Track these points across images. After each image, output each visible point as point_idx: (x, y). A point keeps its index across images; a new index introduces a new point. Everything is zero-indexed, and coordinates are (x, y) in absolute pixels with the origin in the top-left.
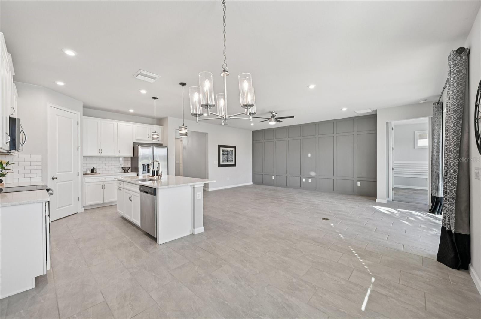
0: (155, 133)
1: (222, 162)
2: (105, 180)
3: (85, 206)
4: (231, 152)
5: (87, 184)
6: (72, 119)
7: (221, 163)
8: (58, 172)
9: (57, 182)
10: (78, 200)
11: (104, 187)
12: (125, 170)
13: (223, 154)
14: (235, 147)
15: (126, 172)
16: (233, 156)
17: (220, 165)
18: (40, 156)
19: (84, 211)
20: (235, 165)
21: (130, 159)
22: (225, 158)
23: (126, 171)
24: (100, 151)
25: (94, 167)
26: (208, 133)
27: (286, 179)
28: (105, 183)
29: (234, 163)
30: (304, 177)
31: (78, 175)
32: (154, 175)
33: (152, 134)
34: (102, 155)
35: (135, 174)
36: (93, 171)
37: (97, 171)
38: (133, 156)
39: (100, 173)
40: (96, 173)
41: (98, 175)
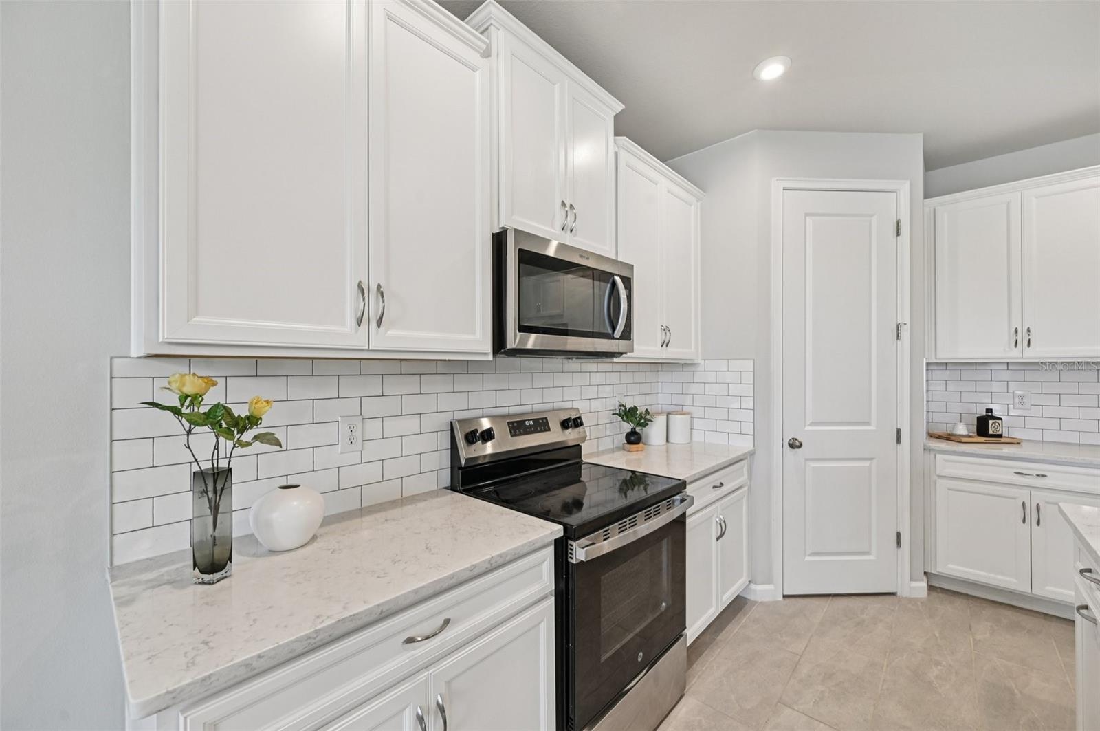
2: (1041, 482)
3: (928, 572)
5: (942, 485)
6: (873, 216)
8: (813, 424)
9: (807, 460)
10: (899, 542)
18: (749, 365)
24: (1021, 337)
25: (989, 411)
28: (1038, 497)
31: (899, 441)
34: (1031, 354)
36: (984, 426)
39: (1022, 440)
40: (1000, 436)
41: (1007, 450)
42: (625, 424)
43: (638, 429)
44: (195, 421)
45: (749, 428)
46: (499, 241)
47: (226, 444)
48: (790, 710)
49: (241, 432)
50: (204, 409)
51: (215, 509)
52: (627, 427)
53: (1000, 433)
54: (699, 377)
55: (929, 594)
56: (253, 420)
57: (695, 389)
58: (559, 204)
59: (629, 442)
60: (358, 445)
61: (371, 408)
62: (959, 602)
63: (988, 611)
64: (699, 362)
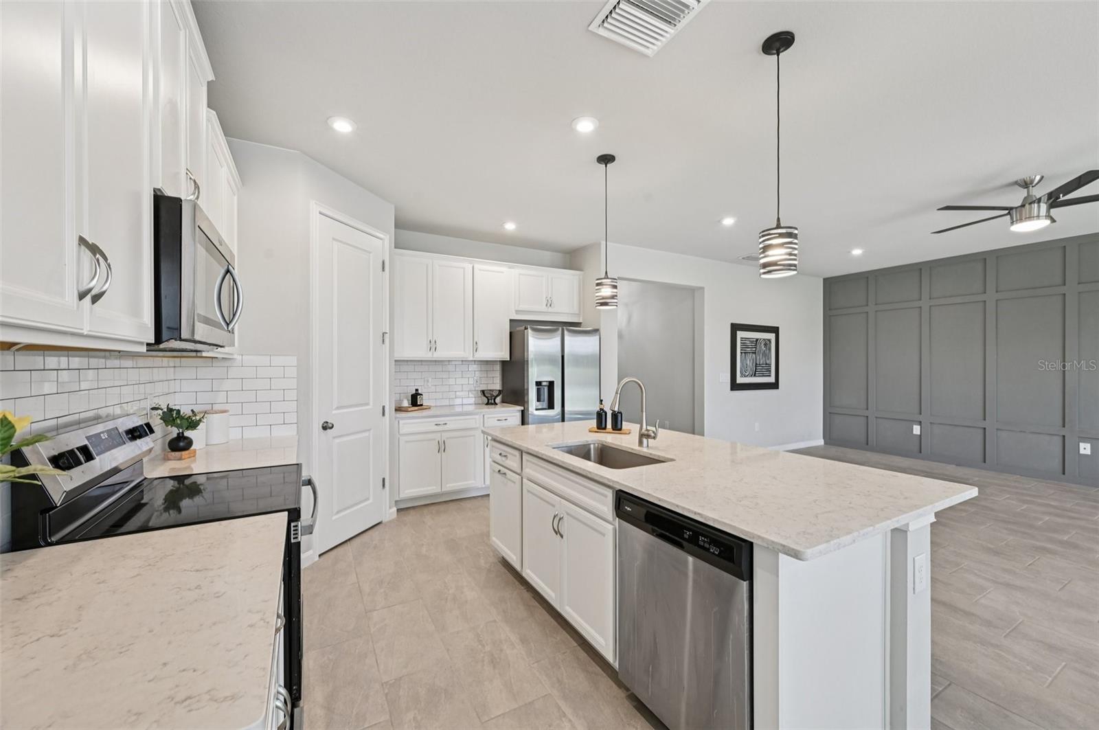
0: (605, 278)
1: (743, 375)
2: (445, 427)
3: (397, 499)
4: (765, 345)
5: (403, 439)
6: (370, 253)
7: (740, 380)
8: (338, 408)
9: (339, 436)
10: (384, 485)
11: (442, 447)
12: (489, 399)
13: (744, 353)
14: (775, 330)
15: (492, 404)
16: (769, 358)
17: (735, 386)
18: (293, 360)
19: (395, 515)
20: (775, 386)
21: (498, 367)
22: (748, 362)
23: (490, 401)
24: (432, 345)
25: (417, 390)
26: (702, 288)
27: (980, 437)
28: (445, 436)
29: (772, 379)
30: (1085, 440)
31: (384, 414)
32: (603, 426)
33: (598, 284)
34: (438, 355)
35: (514, 412)
36: (415, 401)
37: (425, 400)
38: (509, 359)
39: (431, 406)
40: (423, 405)
41: (425, 413)
43: (184, 433)
45: (292, 418)
48: (376, 612)
53: (422, 403)
54: (233, 373)
55: (397, 514)
57: (227, 385)
59: (175, 449)
62: (412, 512)
63: (426, 511)
64: (235, 356)
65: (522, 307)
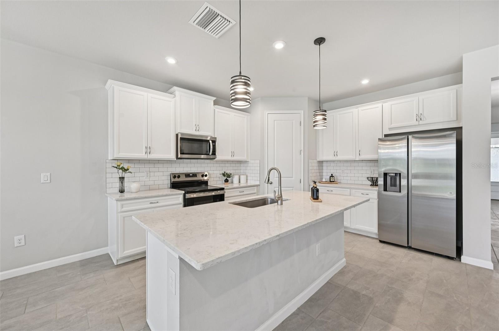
9: (274, 187)
24: (336, 154)
25: (332, 174)
31: (301, 183)
34: (338, 158)
36: (330, 179)
37: (338, 180)
40: (334, 182)
42: (224, 177)
43: (228, 178)
44: (120, 169)
46: (177, 135)
47: (124, 173)
49: (126, 171)
50: (121, 167)
51: (122, 183)
52: (225, 178)
53: (334, 181)
56: (128, 169)
57: (248, 168)
58: (194, 125)
59: (225, 182)
60: (149, 177)
61: (151, 170)
64: (249, 161)
65: (393, 126)
